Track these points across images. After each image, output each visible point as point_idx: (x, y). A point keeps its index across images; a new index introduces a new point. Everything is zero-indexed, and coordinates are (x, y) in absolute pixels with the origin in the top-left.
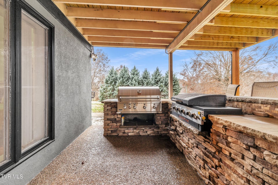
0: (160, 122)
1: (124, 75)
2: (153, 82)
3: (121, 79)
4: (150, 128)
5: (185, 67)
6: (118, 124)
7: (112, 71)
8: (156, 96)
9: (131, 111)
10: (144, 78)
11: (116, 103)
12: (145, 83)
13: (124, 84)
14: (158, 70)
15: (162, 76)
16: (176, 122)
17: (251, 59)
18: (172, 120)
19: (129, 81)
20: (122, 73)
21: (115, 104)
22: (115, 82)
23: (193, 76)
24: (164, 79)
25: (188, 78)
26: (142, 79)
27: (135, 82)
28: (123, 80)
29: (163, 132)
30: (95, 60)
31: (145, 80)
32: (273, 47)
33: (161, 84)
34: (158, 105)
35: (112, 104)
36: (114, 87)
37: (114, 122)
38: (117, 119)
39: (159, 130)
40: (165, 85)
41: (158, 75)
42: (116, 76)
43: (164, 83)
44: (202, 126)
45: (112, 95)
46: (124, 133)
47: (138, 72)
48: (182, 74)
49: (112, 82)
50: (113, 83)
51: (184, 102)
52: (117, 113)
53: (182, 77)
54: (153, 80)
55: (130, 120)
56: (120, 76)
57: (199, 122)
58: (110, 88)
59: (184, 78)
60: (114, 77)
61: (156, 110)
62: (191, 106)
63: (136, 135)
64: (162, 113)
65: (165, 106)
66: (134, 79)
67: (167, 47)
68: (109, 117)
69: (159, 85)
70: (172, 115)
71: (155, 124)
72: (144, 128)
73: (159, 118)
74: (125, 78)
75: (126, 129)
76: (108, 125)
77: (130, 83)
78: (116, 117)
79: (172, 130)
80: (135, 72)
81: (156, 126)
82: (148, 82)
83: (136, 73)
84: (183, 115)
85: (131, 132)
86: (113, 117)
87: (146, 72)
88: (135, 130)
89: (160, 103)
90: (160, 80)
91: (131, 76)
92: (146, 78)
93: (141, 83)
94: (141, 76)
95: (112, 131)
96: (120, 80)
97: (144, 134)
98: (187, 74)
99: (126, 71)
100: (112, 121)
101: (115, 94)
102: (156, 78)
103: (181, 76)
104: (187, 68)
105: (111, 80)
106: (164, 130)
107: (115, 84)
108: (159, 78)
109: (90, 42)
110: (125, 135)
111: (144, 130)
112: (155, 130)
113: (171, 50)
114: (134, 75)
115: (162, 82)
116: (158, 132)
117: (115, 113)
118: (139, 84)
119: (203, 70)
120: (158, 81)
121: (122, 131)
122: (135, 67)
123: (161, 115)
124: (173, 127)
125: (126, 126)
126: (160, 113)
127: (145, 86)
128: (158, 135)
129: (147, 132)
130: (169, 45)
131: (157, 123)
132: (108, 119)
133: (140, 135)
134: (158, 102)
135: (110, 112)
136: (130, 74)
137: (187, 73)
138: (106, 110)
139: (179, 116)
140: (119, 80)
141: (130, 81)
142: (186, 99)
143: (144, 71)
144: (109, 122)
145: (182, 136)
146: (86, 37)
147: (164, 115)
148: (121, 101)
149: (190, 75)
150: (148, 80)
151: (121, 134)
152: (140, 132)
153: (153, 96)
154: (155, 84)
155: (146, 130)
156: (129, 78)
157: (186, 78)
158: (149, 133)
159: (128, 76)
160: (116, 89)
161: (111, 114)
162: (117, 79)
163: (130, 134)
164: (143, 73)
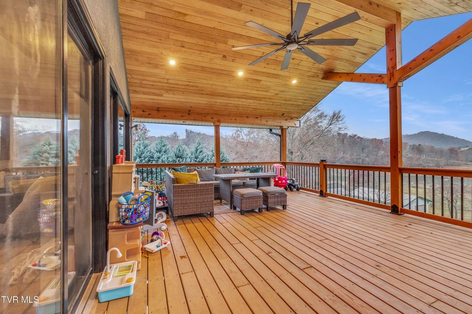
1: (143, 153)
3: (138, 160)
10: (177, 157)
14: (199, 144)
15: (205, 155)
20: (139, 149)
24: (209, 159)
26: (175, 159)
28: (141, 161)
31: (179, 160)
41: (200, 153)
47: (168, 146)
74: (145, 158)
83: (164, 149)
87: (181, 148)
91: (155, 154)
92: (181, 157)
94: (173, 154)
102: (197, 158)
108: (200, 157)
114: (160, 153)
136: (153, 151)
150: (184, 160)
159: (150, 155)
164: (175, 149)
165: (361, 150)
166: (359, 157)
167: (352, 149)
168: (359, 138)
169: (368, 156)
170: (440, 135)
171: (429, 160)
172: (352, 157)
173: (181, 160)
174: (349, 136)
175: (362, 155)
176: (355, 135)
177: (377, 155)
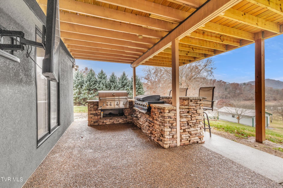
0: (128, 114)
1: (91, 78)
2: (120, 85)
3: (88, 82)
4: (121, 118)
5: (149, 72)
6: (99, 117)
7: (78, 74)
8: (125, 97)
9: (108, 107)
10: (111, 81)
11: (98, 102)
12: (113, 86)
13: (91, 87)
14: (124, 74)
15: (128, 81)
16: (137, 112)
17: (197, 68)
18: (134, 111)
19: (96, 85)
20: (88, 77)
21: (96, 103)
22: (82, 86)
23: (155, 80)
24: (131, 83)
25: (151, 82)
26: (110, 83)
27: (102, 85)
28: (90, 83)
29: (130, 120)
30: (77, 70)
31: (112, 84)
32: (209, 61)
33: (128, 87)
34: (126, 103)
35: (94, 103)
36: (80, 90)
37: (96, 116)
38: (98, 113)
39: (127, 119)
40: (131, 88)
41: (125, 80)
42: (83, 79)
43: (130, 87)
44: (147, 109)
45: (79, 98)
46: (103, 122)
47: (106, 76)
48: (146, 79)
49: (78, 85)
50: (80, 86)
51: (141, 99)
52: (98, 109)
53: (146, 82)
54: (120, 84)
55: (106, 115)
56: (86, 80)
57: (146, 108)
58: (76, 91)
59: (148, 82)
60: (80, 81)
61: (125, 106)
62: (143, 101)
63: (111, 123)
64: (129, 108)
65: (131, 103)
66: (101, 83)
67: (132, 63)
68: (92, 112)
69: (126, 88)
70: (134, 108)
71: (125, 116)
72: (117, 119)
73: (127, 111)
74: (92, 81)
75: (105, 120)
76: (91, 118)
77: (98, 86)
78: (97, 112)
79: (135, 117)
80: (102, 75)
81: (125, 117)
82: (115, 86)
83: (103, 77)
84: (140, 106)
85: (108, 122)
86: (95, 112)
87: (113, 76)
88: (111, 120)
89: (127, 101)
90: (126, 84)
91: (98, 80)
92: (113, 82)
93: (108, 87)
94: (109, 80)
95: (94, 122)
96: (87, 84)
97: (117, 123)
98: (151, 79)
99: (93, 75)
100: (94, 115)
101: (81, 97)
102: (123, 82)
103: (146, 80)
104: (150, 73)
105: (77, 83)
106: (130, 119)
107: (81, 87)
108: (125, 82)
109: (73, 56)
110: (104, 124)
111: (117, 120)
112: (124, 119)
113: (135, 66)
114: (101, 79)
115: (128, 86)
116: (126, 120)
117: (97, 109)
118: (106, 87)
119: (163, 76)
120: (124, 85)
121: (102, 122)
122: (102, 71)
123: (128, 109)
124: (135, 115)
125: (104, 118)
126: (127, 108)
127: (112, 90)
128: (126, 122)
129: (119, 121)
130: (133, 62)
131: (125, 115)
132: (91, 114)
133: (115, 124)
134: (126, 101)
135: (92, 109)
136: (97, 78)
137: (150, 77)
138: (90, 107)
139: (138, 107)
140: (85, 83)
141: (98, 84)
142: (141, 98)
143: (111, 75)
144: (92, 116)
145: (140, 119)
146: (71, 54)
147: (130, 109)
148: (101, 101)
149: (153, 79)
150: (115, 83)
151: (101, 124)
152: (115, 121)
153: (120, 97)
154: (122, 88)
155: (118, 120)
156: (96, 81)
157: (150, 82)
158: (120, 121)
159: (95, 80)
160: (82, 92)
161: (93, 110)
162: (83, 82)
163: (107, 123)
164: (110, 77)
165: (225, 90)
166: (223, 94)
167: (219, 89)
168: (223, 82)
169: (229, 93)
170: (277, 81)
171: (269, 96)
172: (219, 94)
173: (113, 83)
174: (217, 81)
175: (225, 93)
176: (221, 81)
177: (235, 93)
